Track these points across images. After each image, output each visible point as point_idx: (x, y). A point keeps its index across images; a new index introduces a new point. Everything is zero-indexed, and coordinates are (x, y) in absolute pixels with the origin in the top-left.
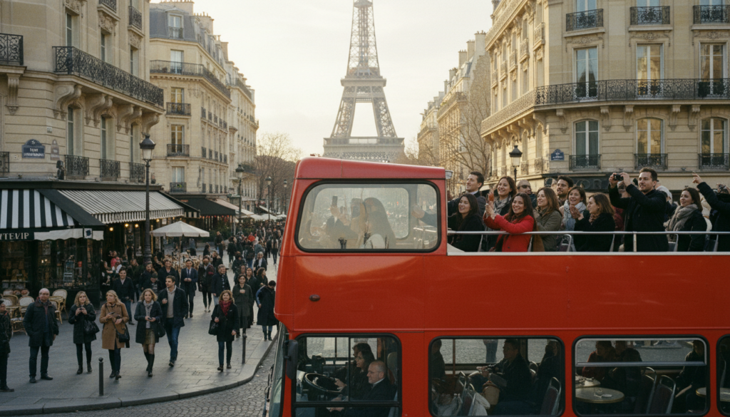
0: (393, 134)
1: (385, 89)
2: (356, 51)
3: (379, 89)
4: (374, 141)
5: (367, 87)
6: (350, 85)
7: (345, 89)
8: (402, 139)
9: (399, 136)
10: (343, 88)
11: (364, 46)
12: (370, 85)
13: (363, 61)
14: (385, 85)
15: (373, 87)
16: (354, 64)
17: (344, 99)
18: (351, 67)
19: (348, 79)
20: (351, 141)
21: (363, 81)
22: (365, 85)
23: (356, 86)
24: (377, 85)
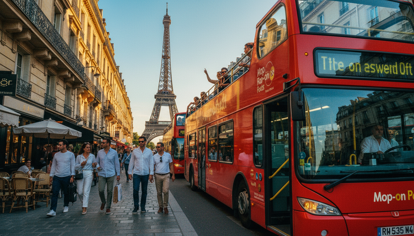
1: (176, 99)
2: (162, 83)
3: (173, 100)
4: (169, 123)
5: (167, 99)
6: (159, 98)
7: (156, 100)
10: (155, 99)
11: (166, 82)
12: (169, 98)
13: (166, 86)
16: (162, 88)
17: (156, 104)
18: (160, 89)
19: (157, 95)
20: (160, 123)
21: (165, 96)
22: (166, 98)
23: (162, 98)
24: (172, 98)
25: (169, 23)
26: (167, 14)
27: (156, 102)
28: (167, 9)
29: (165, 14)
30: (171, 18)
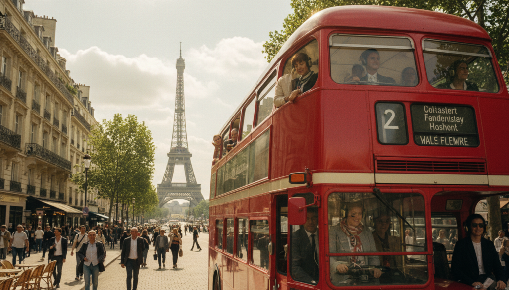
0: (196, 182)
1: (191, 158)
2: (175, 140)
3: (188, 159)
4: (185, 186)
5: (181, 158)
6: (172, 156)
8: (200, 185)
9: (198, 183)
10: (168, 158)
11: (180, 137)
12: (183, 157)
13: (180, 143)
14: (191, 156)
15: (185, 158)
16: (175, 145)
17: (169, 163)
18: (173, 147)
19: (170, 153)
20: (173, 185)
21: (179, 155)
22: (179, 156)
23: (175, 157)
24: (186, 156)
25: (184, 67)
26: (181, 56)
27: (168, 161)
28: (181, 50)
29: (179, 57)
30: (185, 62)
